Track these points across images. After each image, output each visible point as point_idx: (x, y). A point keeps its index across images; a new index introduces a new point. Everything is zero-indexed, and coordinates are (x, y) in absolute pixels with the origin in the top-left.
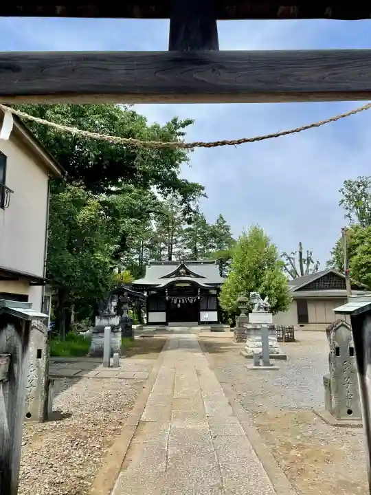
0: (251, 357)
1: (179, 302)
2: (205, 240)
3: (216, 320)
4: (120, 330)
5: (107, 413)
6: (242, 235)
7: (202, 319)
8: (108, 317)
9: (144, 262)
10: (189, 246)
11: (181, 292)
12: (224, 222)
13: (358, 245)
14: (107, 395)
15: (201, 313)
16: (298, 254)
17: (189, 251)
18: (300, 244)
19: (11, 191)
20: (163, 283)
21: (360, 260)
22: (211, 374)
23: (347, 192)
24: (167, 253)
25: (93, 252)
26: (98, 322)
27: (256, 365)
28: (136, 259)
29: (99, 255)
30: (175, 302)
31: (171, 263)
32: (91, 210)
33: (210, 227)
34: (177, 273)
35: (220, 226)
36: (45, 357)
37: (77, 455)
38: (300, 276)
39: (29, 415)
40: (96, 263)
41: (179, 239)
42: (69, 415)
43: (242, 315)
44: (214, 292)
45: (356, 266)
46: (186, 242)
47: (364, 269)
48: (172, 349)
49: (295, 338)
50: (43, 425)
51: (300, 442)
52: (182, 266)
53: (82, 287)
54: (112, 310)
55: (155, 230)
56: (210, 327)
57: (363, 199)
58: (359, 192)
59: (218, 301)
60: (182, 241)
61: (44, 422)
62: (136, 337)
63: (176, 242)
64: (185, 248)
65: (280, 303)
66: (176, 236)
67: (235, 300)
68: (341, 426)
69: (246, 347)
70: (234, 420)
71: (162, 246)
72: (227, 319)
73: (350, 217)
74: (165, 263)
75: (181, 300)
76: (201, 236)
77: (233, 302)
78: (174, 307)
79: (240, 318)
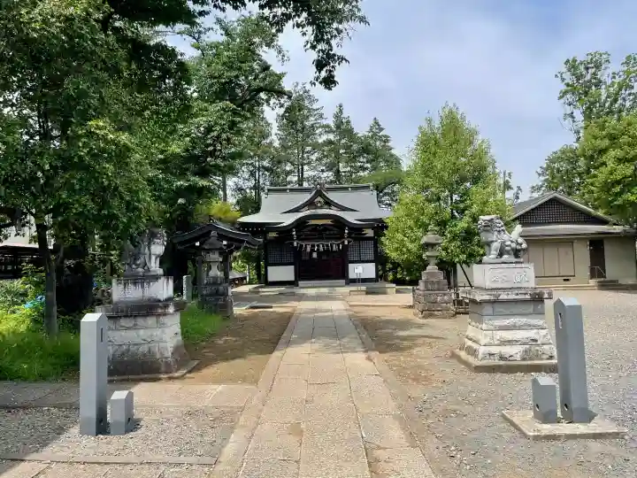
1: (313, 248)
2: (353, 159)
3: (373, 275)
6: (425, 125)
7: (352, 275)
10: (329, 167)
11: (319, 233)
12: (381, 129)
13: (607, 149)
15: (350, 265)
17: (329, 175)
20: (288, 220)
21: (611, 174)
24: (296, 178)
28: (250, 188)
30: (309, 249)
31: (300, 189)
33: (359, 138)
34: (310, 204)
35: (374, 136)
41: (314, 157)
44: (370, 233)
45: (606, 182)
46: (324, 161)
47: (618, 189)
52: (319, 193)
54: (155, 266)
55: (277, 144)
56: (364, 288)
59: (379, 245)
60: (319, 159)
63: (310, 162)
64: (323, 171)
66: (309, 152)
67: (415, 241)
71: (288, 168)
73: (573, 117)
74: (291, 190)
75: (318, 246)
76: (345, 153)
77: (410, 246)
78: (307, 258)
79: (428, 273)
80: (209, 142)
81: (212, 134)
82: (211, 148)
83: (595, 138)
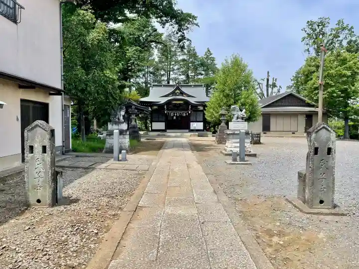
0: (230, 155)
1: (174, 115)
2: (195, 69)
3: (202, 128)
4: (128, 133)
5: (110, 199)
7: (192, 128)
8: (118, 123)
9: (149, 85)
10: (184, 73)
11: (177, 107)
12: (211, 54)
13: (314, 72)
14: (113, 183)
15: (191, 123)
16: (266, 80)
17: (183, 77)
18: (268, 72)
19: (22, 8)
20: (163, 101)
22: (199, 167)
23: (309, 31)
24: (166, 78)
25: (102, 70)
26: (110, 127)
27: (234, 161)
28: (142, 83)
29: (107, 72)
30: (172, 115)
31: (168, 85)
32: (99, 33)
33: (200, 58)
34: (173, 93)
35: (207, 58)
36: (50, 152)
37: (74, 241)
38: (266, 97)
39: (39, 201)
40: (105, 79)
41: (176, 68)
42: (76, 201)
43: (223, 124)
44: (201, 108)
46: (181, 70)
48: (169, 148)
49: (261, 141)
50: (52, 209)
51: (280, 229)
52: (178, 88)
53: (95, 99)
54: (121, 118)
55: (157, 60)
56: (197, 134)
57: (321, 36)
58: (318, 30)
59: (204, 114)
60: (178, 69)
61: (52, 207)
62: (142, 140)
63: (174, 70)
64: (180, 75)
65: (252, 116)
66: (173, 65)
67: (217, 113)
68: (314, 214)
69: (226, 148)
70: (220, 206)
71: (162, 73)
72: (210, 128)
73: (309, 51)
74: (164, 86)
75: (177, 113)
76: (192, 66)
77: (216, 115)
78: (171, 119)
79: (221, 126)
80: (129, 65)
81: (131, 62)
82: (130, 68)
83: (310, 66)
